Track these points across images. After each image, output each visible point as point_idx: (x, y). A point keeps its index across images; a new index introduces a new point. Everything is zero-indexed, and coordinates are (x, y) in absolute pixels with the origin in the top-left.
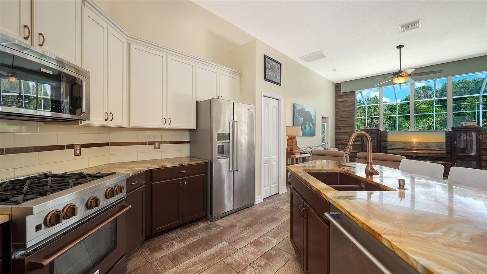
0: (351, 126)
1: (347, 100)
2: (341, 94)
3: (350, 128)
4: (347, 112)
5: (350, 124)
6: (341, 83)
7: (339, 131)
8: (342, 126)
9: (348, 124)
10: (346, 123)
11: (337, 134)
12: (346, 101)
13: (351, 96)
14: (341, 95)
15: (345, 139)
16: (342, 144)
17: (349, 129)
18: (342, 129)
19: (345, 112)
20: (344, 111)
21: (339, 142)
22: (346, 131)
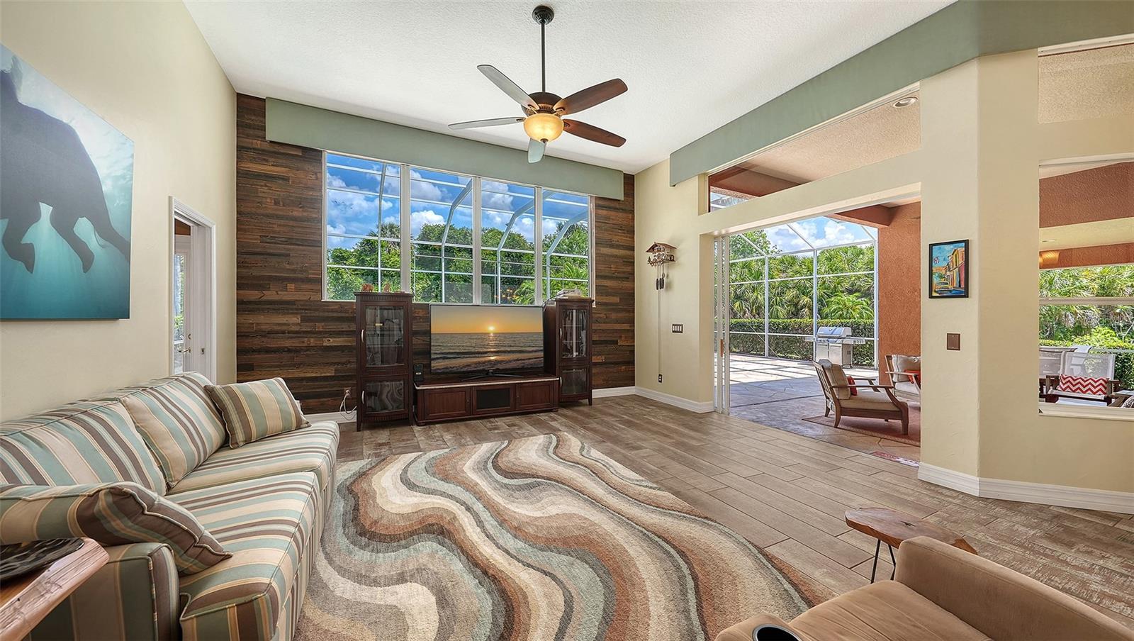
0: (309, 281)
1: (290, 175)
2: (266, 146)
3: (304, 286)
4: (291, 223)
5: (302, 271)
6: (264, 100)
7: (253, 295)
8: (270, 278)
9: (294, 271)
10: (288, 267)
11: (243, 306)
12: (286, 179)
13: (307, 166)
14: (263, 150)
15: (284, 328)
16: (268, 351)
17: (297, 290)
18: (269, 289)
19: (282, 222)
20: (278, 217)
21: (257, 342)
22: (285, 296)
